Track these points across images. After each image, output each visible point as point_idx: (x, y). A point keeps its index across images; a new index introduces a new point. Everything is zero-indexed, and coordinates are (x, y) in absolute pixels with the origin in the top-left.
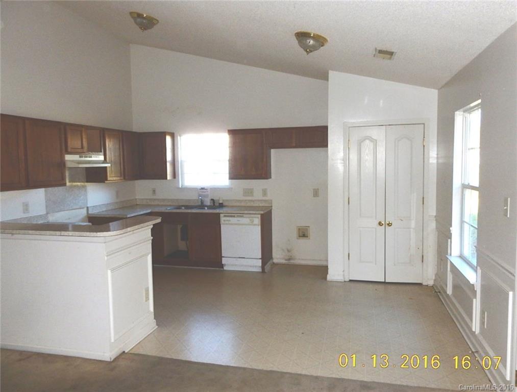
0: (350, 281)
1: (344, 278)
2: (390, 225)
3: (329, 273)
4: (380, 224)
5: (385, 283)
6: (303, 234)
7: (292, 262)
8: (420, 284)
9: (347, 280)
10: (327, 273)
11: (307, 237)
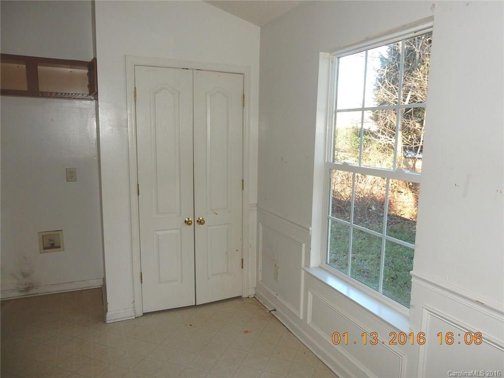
0: (145, 314)
1: (135, 313)
2: (201, 222)
3: (109, 310)
4: (188, 223)
5: (195, 306)
6: (51, 244)
7: (33, 291)
8: (239, 298)
9: (140, 313)
10: (107, 311)
11: (59, 247)
